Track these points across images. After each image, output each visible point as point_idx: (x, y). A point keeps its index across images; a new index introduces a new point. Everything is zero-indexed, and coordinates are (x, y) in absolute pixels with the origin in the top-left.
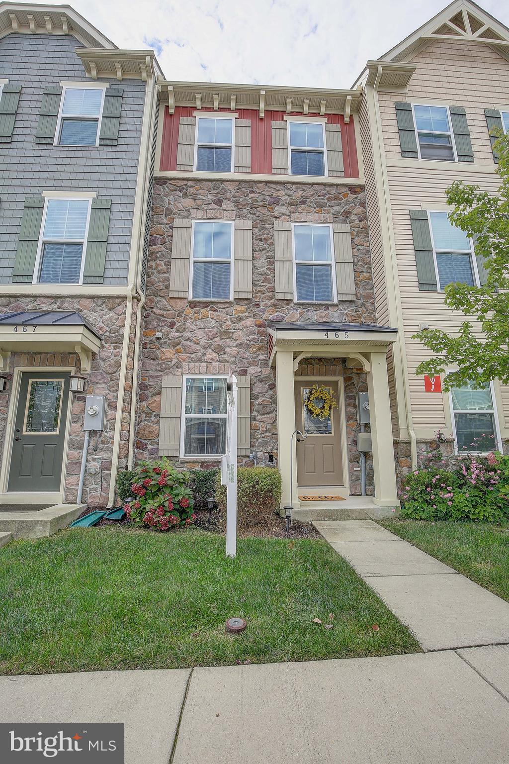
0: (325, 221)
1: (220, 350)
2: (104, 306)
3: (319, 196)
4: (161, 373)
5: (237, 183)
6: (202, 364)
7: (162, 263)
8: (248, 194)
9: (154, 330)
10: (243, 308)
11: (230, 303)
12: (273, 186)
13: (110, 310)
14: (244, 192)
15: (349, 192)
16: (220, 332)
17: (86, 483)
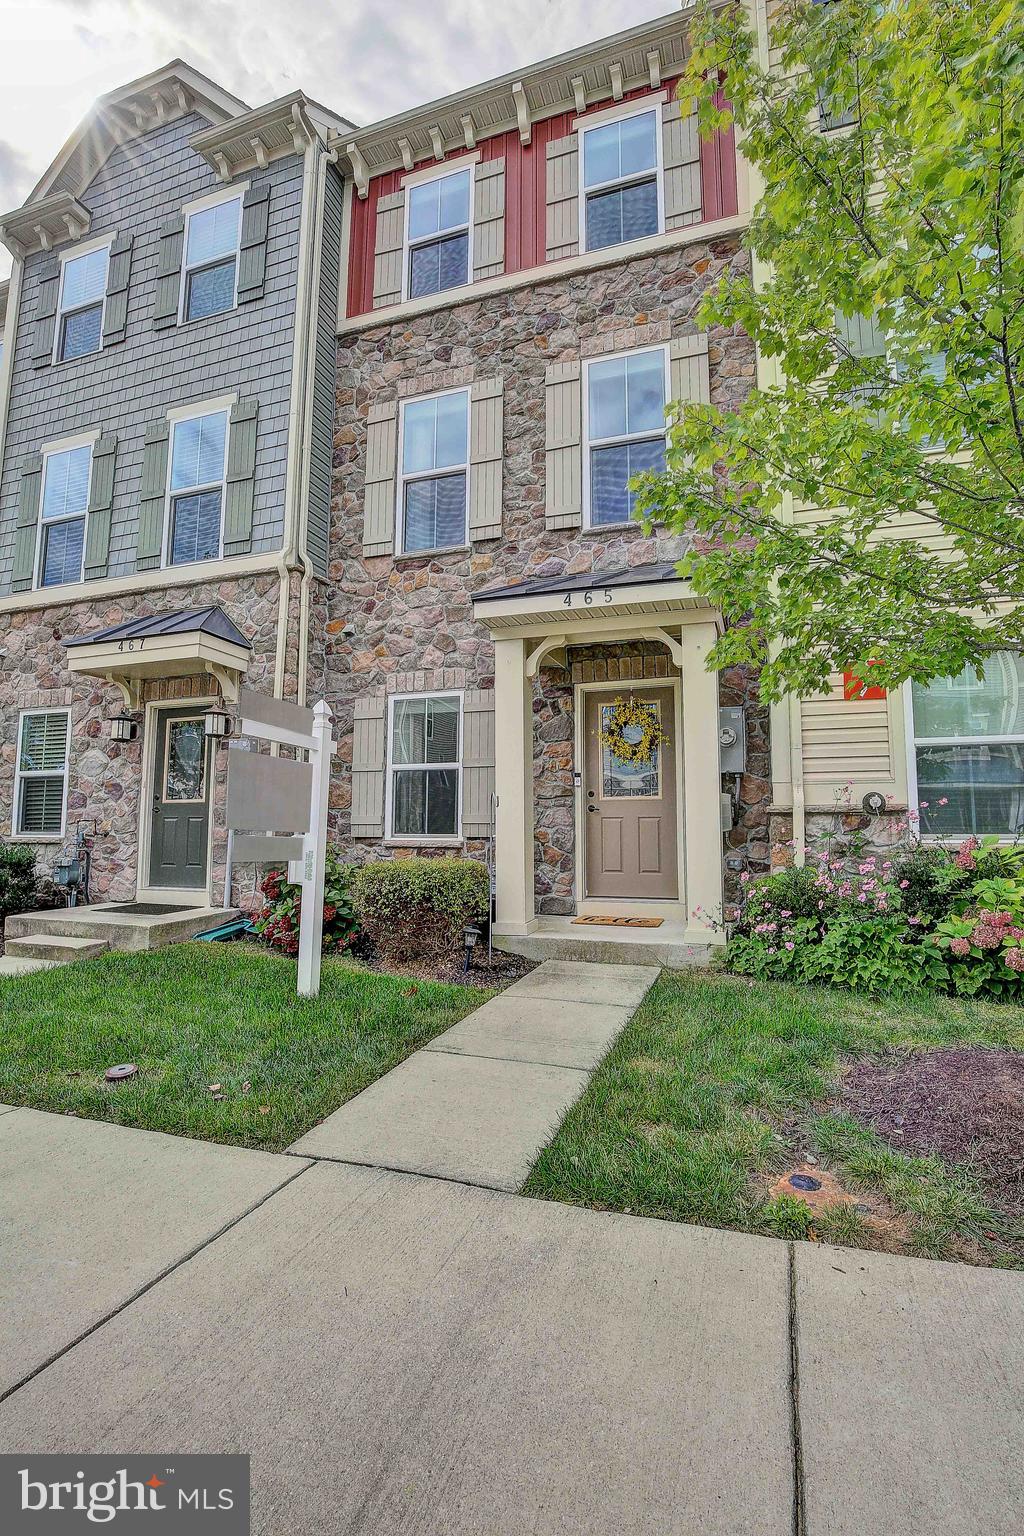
0: (655, 339)
1: (447, 644)
2: (252, 590)
3: (642, 285)
4: (355, 695)
5: (478, 305)
6: (417, 673)
7: (354, 494)
8: (497, 323)
9: (343, 621)
10: (486, 558)
11: (464, 552)
12: (546, 290)
13: (261, 596)
14: (489, 321)
15: (711, 256)
16: (447, 610)
17: (237, 876)
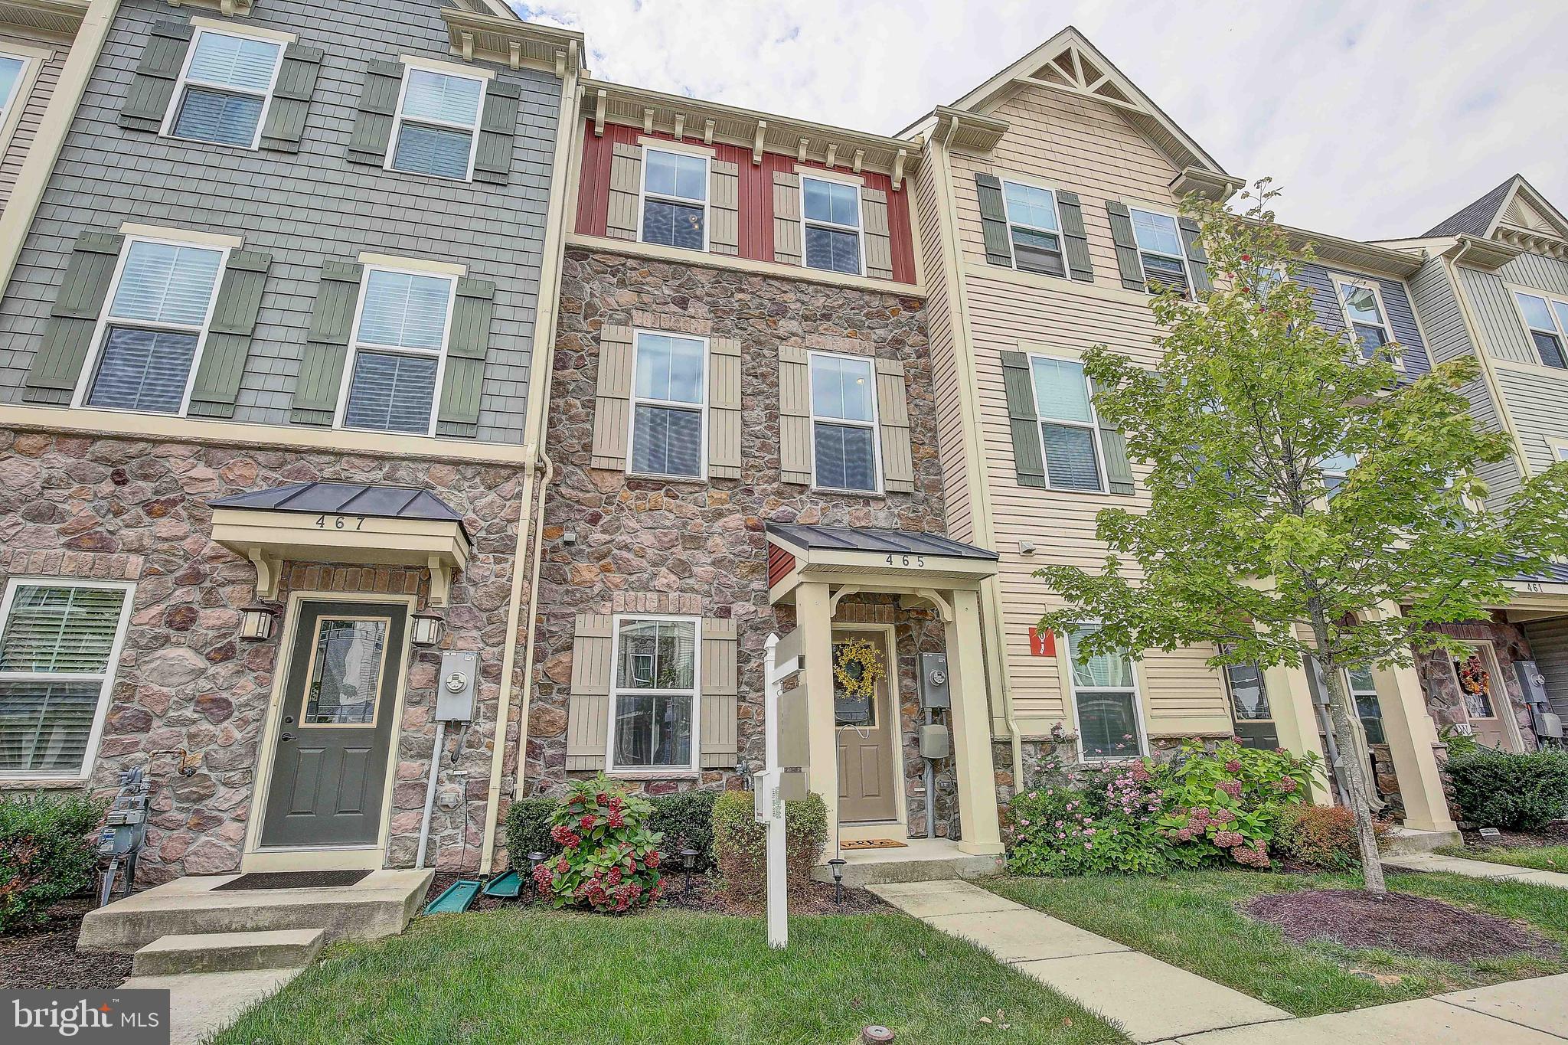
0: (862, 353)
1: (682, 569)
2: (477, 480)
3: (852, 309)
4: (573, 609)
5: (715, 272)
6: (649, 595)
7: (578, 402)
8: (732, 294)
9: (561, 527)
10: (723, 495)
11: (702, 485)
12: (776, 284)
13: (490, 488)
14: (726, 290)
15: (900, 306)
16: (683, 536)
17: (435, 825)
